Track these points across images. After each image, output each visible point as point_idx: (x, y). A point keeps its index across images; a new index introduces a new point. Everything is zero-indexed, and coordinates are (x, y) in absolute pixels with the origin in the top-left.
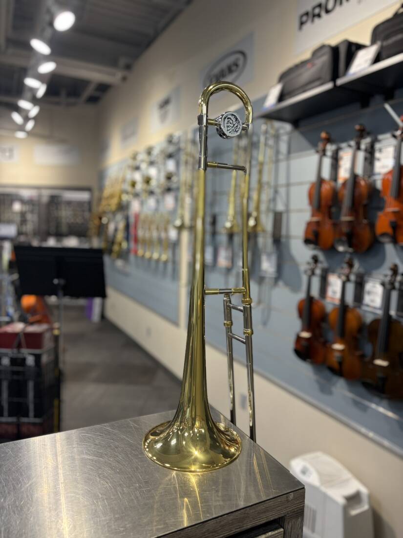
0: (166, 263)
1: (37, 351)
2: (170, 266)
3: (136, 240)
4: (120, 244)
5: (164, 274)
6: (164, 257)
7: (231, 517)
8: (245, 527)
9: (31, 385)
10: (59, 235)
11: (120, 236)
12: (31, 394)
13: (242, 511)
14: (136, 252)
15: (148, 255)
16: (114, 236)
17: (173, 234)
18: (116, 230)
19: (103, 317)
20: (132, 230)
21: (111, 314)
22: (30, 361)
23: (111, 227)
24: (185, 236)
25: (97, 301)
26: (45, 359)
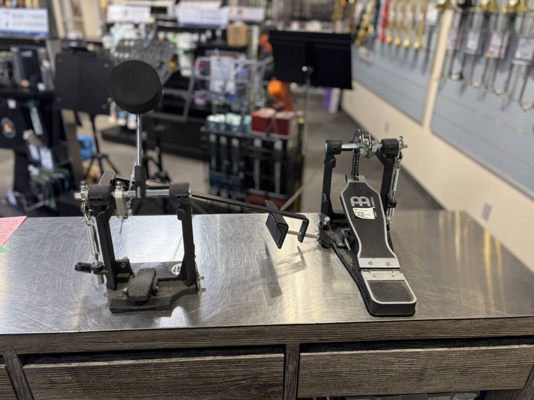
0: (417, 51)
1: (284, 137)
2: (422, 55)
3: (385, 23)
4: (367, 29)
5: (413, 65)
6: (416, 45)
7: (488, 322)
8: (499, 334)
9: (278, 167)
10: (303, 19)
11: (368, 18)
12: (277, 175)
13: (501, 320)
14: (383, 39)
15: (397, 41)
16: (361, 19)
17: (432, 15)
18: (363, 12)
19: (340, 108)
20: (382, 12)
21: (348, 106)
22: (278, 145)
23: (359, 8)
24: (449, 17)
25: (336, 92)
26: (291, 144)
